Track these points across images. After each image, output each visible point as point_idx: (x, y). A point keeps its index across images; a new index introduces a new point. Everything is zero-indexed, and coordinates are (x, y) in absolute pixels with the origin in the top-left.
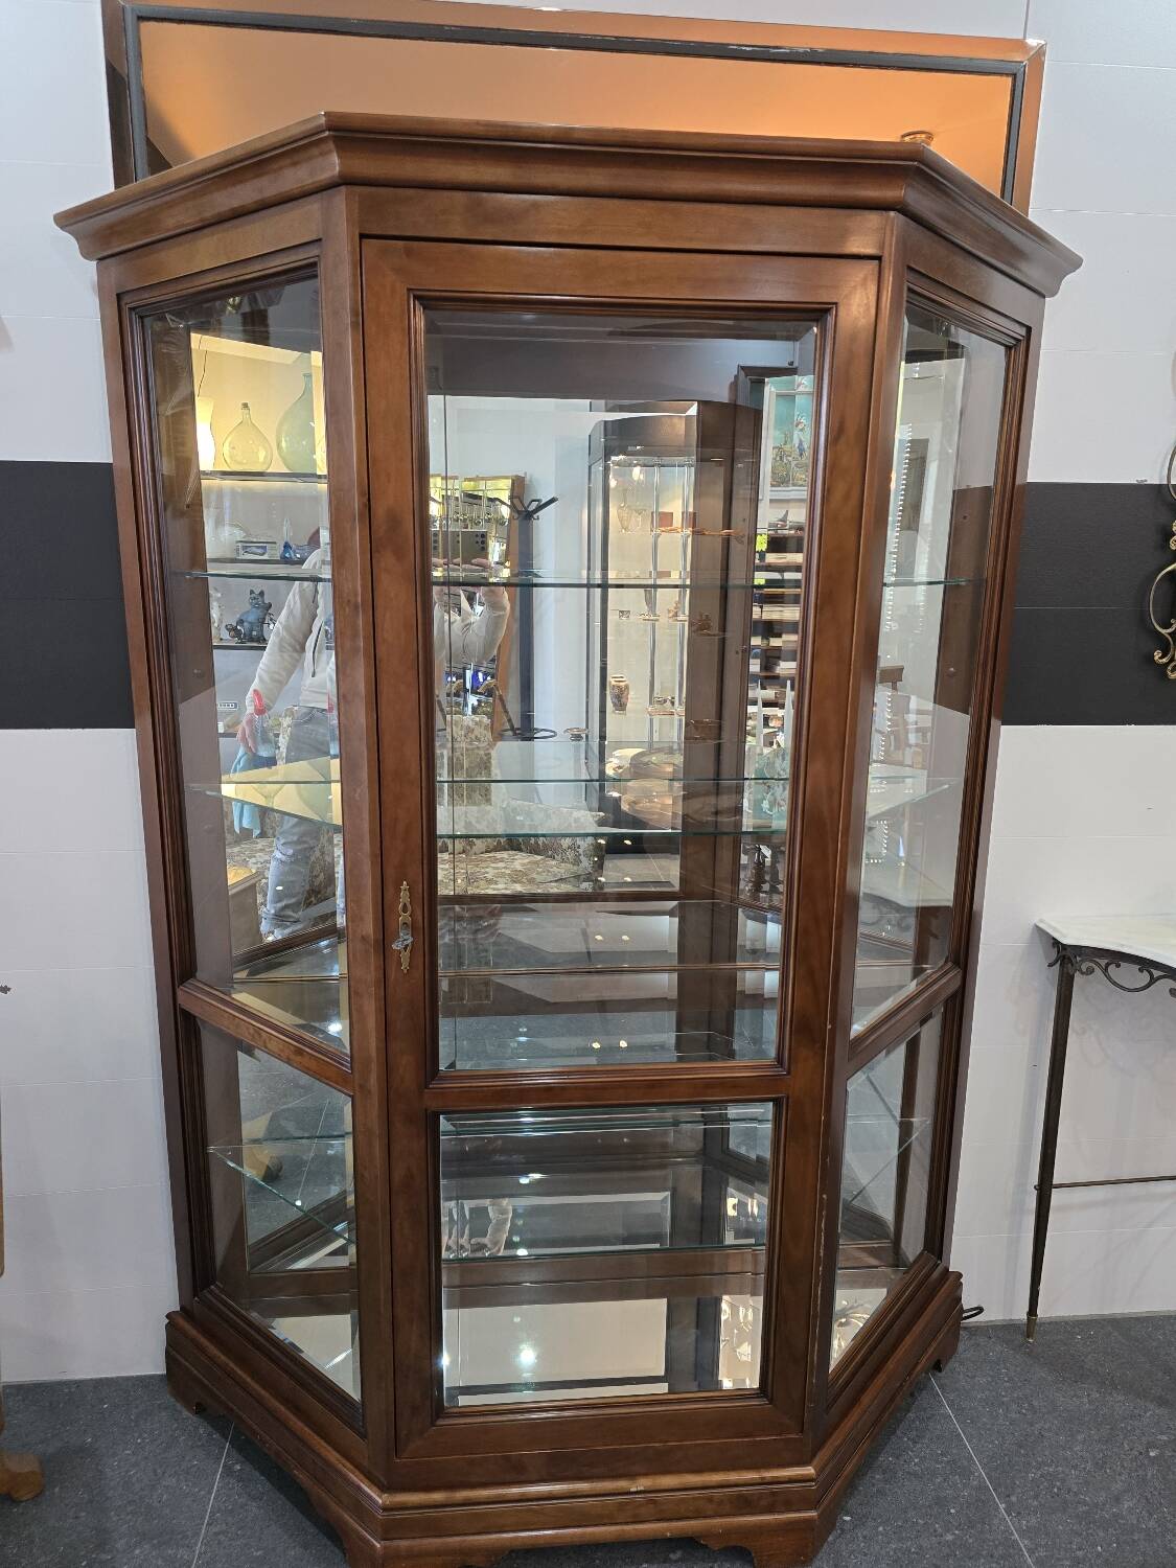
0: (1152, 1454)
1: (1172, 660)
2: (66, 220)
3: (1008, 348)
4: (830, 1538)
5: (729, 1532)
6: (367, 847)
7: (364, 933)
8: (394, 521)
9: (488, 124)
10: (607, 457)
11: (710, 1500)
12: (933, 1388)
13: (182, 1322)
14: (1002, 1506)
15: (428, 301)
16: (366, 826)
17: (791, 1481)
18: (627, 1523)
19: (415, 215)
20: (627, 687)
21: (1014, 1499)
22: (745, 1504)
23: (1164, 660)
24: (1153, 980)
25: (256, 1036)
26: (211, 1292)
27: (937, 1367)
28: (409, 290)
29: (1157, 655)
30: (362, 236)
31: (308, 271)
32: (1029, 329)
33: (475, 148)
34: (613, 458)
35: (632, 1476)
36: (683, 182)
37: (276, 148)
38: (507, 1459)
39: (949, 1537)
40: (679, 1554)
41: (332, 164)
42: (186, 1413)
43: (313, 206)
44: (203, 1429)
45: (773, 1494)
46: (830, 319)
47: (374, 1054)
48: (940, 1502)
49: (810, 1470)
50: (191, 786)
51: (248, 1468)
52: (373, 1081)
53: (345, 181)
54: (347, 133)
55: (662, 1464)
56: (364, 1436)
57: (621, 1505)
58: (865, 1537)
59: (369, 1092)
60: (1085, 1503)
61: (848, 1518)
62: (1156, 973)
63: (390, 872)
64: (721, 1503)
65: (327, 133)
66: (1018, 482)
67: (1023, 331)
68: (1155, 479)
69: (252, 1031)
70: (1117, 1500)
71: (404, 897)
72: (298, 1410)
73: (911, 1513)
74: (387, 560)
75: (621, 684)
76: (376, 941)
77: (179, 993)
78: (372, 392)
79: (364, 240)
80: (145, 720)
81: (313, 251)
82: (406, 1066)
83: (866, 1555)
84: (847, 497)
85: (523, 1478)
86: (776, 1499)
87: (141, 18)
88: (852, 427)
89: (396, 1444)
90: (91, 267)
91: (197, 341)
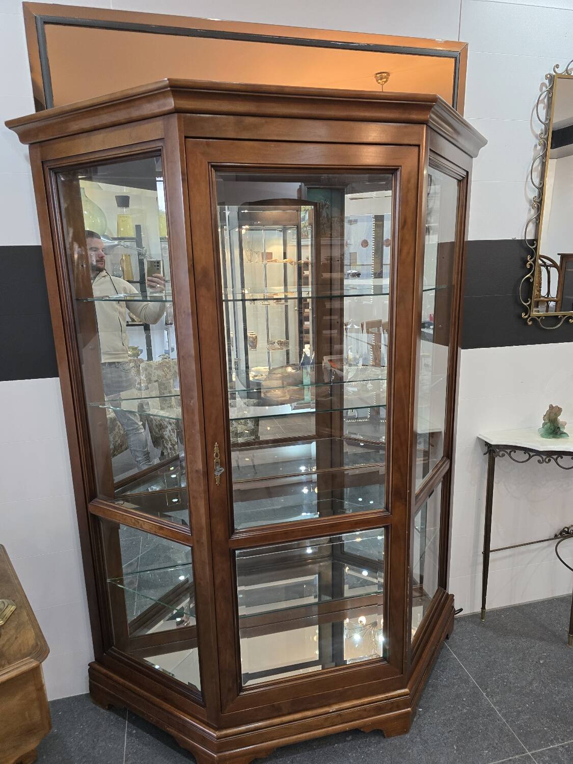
0: (541, 662)
1: (529, 316)
2: (11, 124)
3: (459, 181)
4: (415, 719)
5: (374, 723)
6: (198, 427)
7: (197, 469)
8: (205, 273)
9: (246, 85)
10: (240, 227)
11: (365, 710)
12: (446, 647)
13: (97, 667)
14: (484, 694)
15: (217, 168)
16: (197, 418)
17: (399, 696)
18: (329, 727)
19: (210, 127)
20: (256, 337)
21: (489, 690)
22: (380, 710)
23: (526, 317)
24: (530, 457)
25: (136, 523)
26: (113, 650)
27: (447, 638)
28: (209, 163)
29: (523, 315)
30: (186, 137)
31: (157, 153)
32: (467, 173)
33: (239, 96)
34: (243, 227)
35: (329, 705)
37: (139, 95)
38: (273, 706)
39: (465, 711)
40: (350, 737)
41: (170, 103)
42: (102, 711)
43: (159, 123)
44: (113, 717)
45: (392, 703)
46: (398, 173)
47: (205, 526)
48: (458, 696)
49: (406, 690)
50: (90, 404)
51: (140, 731)
52: (204, 538)
53: (177, 111)
54: (178, 89)
55: (343, 697)
56: (204, 706)
57: (326, 719)
58: (429, 716)
59: (203, 543)
60: (518, 687)
61: (421, 710)
62: (532, 454)
63: (209, 438)
64: (370, 711)
65: (169, 89)
66: (465, 240)
67: (465, 174)
68: (519, 237)
69: (134, 521)
70: (531, 684)
71: (216, 449)
72: (166, 700)
73: (447, 703)
74: (203, 291)
75: (254, 336)
76: (203, 472)
77: (89, 506)
78: (193, 212)
79: (187, 139)
80: (65, 373)
81: (160, 144)
82: (220, 529)
83: (431, 724)
84: (408, 253)
85: (280, 713)
86: (395, 705)
87: (45, 23)
88: (409, 221)
89: (221, 708)
90: (26, 148)
91: (83, 184)
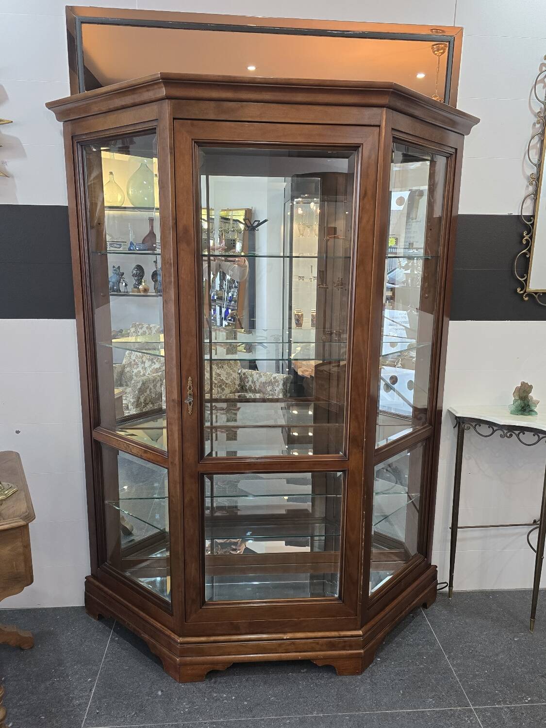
0: (515, 639)
1: (525, 292)
2: (51, 105)
3: (447, 158)
4: (370, 666)
5: (325, 658)
6: (174, 362)
7: (173, 398)
8: (186, 230)
9: (224, 76)
10: (292, 199)
11: (318, 643)
12: (423, 615)
13: (92, 580)
14: (446, 657)
15: (199, 143)
16: (174, 354)
17: (352, 636)
18: (282, 653)
19: (195, 110)
20: (302, 315)
21: (452, 654)
22: (332, 646)
23: (522, 292)
25: (127, 447)
26: (105, 565)
27: (425, 606)
28: (192, 139)
29: (519, 290)
30: (174, 119)
31: (153, 131)
32: (456, 149)
33: (219, 85)
34: (296, 200)
35: (285, 633)
36: (300, 97)
37: (140, 84)
38: (232, 624)
39: (422, 666)
40: (305, 670)
41: (163, 92)
42: (93, 620)
43: (155, 107)
44: (101, 626)
45: (345, 642)
46: (360, 149)
47: (177, 449)
48: (420, 654)
49: (360, 632)
50: (100, 343)
51: (121, 639)
52: (177, 460)
53: (168, 98)
54: (168, 80)
55: (297, 627)
56: (172, 615)
57: (280, 645)
58: (385, 666)
59: (175, 464)
60: (483, 656)
61: (379, 659)
63: (184, 373)
64: (322, 645)
65: (161, 80)
66: (453, 214)
67: (454, 151)
68: (515, 213)
69: (125, 445)
70: (497, 655)
71: (190, 383)
72: (143, 610)
73: (406, 658)
74: (183, 246)
75: (300, 313)
76: (178, 401)
77: (93, 433)
78: (178, 180)
79: (175, 120)
80: (80, 315)
81: (155, 123)
82: (191, 453)
84: (368, 222)
85: (238, 632)
86: (347, 644)
87: (82, 22)
88: (369, 193)
89: (185, 616)
90: (61, 124)
91: (105, 155)
